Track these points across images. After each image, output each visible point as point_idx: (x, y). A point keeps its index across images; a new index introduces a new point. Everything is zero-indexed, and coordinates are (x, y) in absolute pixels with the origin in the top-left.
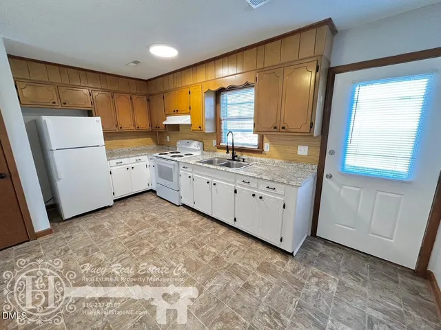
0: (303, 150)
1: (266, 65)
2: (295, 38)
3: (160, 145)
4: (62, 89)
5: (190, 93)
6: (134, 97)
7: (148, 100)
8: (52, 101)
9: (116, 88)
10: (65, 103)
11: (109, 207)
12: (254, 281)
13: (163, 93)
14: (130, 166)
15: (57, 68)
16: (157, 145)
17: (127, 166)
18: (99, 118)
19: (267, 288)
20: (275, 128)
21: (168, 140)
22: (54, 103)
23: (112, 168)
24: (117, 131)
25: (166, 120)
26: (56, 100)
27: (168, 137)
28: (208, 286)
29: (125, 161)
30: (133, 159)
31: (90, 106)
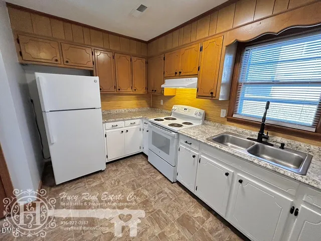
3: (153, 107)
4: (65, 46)
5: (201, 50)
6: (134, 59)
7: (147, 63)
8: (55, 58)
9: (117, 49)
10: (67, 62)
11: (101, 171)
13: (164, 53)
14: (124, 129)
15: (61, 22)
16: (150, 107)
17: (122, 129)
18: (97, 78)
21: (162, 104)
22: (57, 60)
23: (107, 131)
24: (116, 92)
25: (164, 83)
26: (58, 58)
27: (162, 101)
29: (120, 124)
30: (128, 122)
31: (92, 65)
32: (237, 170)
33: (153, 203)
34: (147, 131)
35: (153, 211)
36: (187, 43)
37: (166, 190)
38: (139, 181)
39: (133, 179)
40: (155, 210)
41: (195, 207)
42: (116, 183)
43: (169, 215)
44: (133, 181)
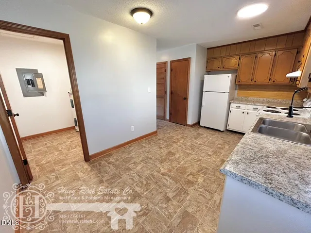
12: (172, 205)
19: (166, 213)
28: (168, 178)
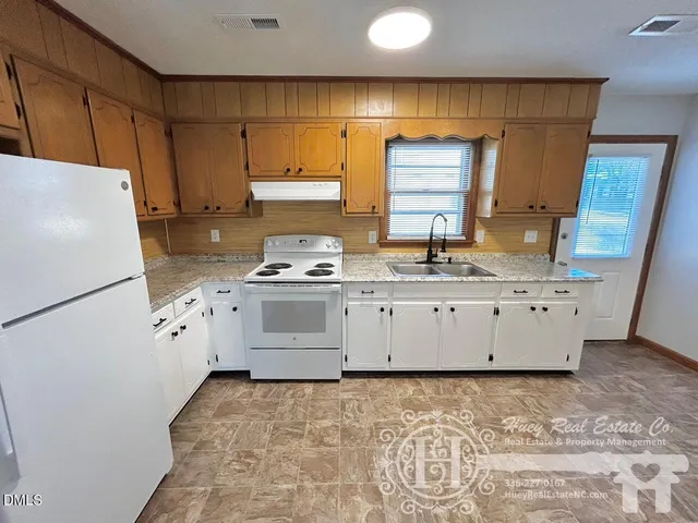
0: (531, 237)
1: (519, 116)
2: (564, 88)
7: (169, 134)
20: (531, 207)
30: (180, 303)
32: (444, 299)
33: (357, 425)
34: (235, 309)
35: (371, 433)
36: (308, 115)
37: (345, 396)
38: (287, 420)
39: (270, 427)
40: (371, 429)
41: (398, 385)
42: (248, 460)
43: (392, 418)
44: (276, 428)
